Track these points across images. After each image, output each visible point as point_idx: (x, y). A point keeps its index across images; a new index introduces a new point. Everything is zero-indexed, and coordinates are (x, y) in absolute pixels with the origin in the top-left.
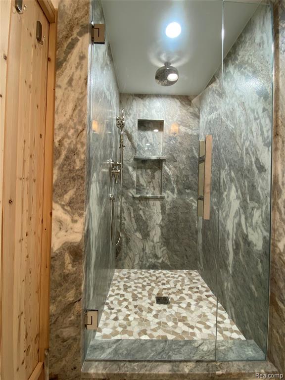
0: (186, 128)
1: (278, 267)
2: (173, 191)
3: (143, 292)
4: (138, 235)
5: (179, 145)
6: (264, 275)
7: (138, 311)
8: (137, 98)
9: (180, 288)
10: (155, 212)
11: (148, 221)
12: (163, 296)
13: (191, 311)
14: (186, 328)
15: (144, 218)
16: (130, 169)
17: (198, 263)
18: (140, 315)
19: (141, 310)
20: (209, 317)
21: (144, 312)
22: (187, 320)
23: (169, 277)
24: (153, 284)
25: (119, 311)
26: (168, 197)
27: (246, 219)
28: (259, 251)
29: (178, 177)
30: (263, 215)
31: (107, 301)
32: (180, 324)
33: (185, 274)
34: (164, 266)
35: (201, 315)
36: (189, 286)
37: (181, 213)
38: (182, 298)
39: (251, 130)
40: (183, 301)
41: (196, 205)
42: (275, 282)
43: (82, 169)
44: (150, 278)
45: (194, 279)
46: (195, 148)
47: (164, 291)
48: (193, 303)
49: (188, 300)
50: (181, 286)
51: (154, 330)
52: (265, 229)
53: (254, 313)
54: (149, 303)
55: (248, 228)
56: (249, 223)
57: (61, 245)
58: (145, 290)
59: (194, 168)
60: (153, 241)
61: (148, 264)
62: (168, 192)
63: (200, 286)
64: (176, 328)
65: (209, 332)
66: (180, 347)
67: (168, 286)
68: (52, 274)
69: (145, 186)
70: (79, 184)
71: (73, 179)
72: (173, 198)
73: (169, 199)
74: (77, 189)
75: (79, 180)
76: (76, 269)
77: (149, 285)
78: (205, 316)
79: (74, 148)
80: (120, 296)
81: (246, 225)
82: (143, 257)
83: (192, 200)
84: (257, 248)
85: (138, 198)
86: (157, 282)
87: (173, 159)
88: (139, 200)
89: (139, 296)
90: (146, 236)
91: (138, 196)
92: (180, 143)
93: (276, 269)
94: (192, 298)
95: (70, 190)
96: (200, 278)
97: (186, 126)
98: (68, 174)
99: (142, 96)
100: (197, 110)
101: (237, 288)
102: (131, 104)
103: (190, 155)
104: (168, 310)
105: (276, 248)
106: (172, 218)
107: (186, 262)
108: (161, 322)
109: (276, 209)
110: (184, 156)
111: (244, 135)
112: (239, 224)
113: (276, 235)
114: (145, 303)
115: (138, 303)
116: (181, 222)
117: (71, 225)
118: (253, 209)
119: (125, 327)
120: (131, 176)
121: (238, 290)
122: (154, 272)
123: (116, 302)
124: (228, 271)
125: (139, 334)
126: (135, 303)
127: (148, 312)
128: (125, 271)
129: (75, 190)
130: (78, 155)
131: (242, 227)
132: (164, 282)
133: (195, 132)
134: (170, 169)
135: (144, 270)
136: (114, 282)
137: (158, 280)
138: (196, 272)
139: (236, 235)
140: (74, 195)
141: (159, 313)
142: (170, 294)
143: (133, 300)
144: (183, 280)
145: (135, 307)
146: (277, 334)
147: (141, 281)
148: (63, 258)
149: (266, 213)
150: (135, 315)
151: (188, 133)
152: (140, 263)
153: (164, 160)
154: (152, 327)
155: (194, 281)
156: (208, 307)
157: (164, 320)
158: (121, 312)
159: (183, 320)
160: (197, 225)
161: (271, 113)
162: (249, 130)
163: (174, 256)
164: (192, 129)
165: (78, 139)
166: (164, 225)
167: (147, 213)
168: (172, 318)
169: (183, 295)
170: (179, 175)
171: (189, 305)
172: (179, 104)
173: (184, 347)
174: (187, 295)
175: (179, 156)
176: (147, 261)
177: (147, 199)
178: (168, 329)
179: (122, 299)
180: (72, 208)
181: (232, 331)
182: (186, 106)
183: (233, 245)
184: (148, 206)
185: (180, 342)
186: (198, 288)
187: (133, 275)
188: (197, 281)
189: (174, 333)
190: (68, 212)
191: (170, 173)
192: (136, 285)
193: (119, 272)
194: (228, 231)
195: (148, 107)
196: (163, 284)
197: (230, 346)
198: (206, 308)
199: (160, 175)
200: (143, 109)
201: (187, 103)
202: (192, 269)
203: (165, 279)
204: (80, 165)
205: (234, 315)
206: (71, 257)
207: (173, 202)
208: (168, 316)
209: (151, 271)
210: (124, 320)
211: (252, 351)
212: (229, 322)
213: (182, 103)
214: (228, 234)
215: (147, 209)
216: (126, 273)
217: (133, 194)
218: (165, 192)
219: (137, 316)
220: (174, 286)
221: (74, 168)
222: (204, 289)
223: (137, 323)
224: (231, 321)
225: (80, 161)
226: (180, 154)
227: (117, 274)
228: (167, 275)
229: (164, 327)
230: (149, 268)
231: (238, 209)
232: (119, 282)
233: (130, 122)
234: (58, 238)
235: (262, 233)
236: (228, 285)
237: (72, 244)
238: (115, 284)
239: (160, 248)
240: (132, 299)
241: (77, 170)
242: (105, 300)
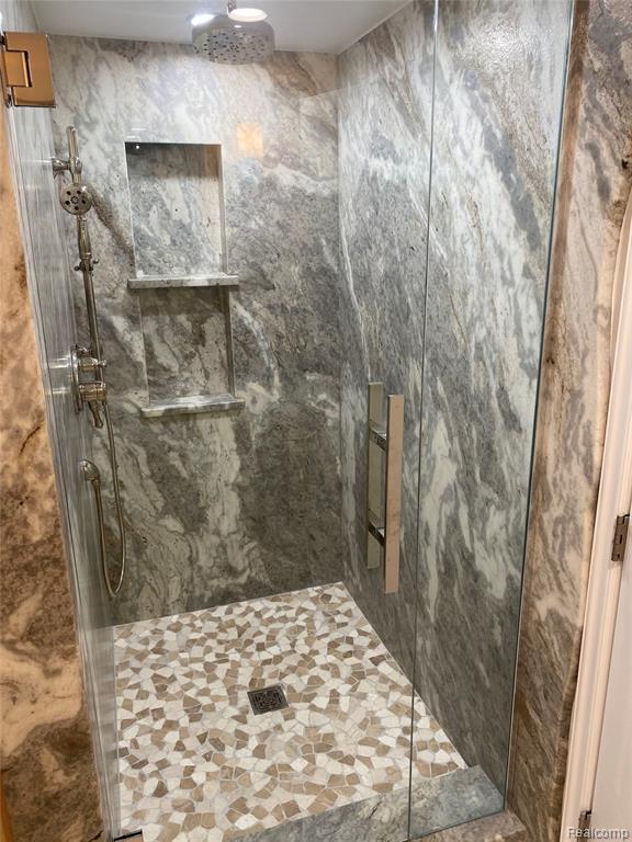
0: (298, 173)
1: (534, 647)
2: (266, 381)
3: (211, 686)
4: (172, 523)
5: (279, 233)
6: (505, 650)
7: (213, 749)
8: (112, 56)
9: (306, 650)
10: (218, 450)
11: (200, 481)
12: (267, 685)
13: (342, 713)
14: (336, 768)
15: (184, 474)
16: (120, 323)
17: (345, 564)
18: (220, 761)
19: (219, 746)
20: (384, 723)
21: (227, 747)
22: (336, 744)
23: (271, 620)
24: (234, 655)
25: (163, 764)
26: (254, 401)
27: (471, 516)
28: (498, 600)
29: (280, 337)
30: (510, 527)
31: (122, 744)
32: (321, 758)
33: (314, 600)
34: (254, 590)
35: (365, 719)
36: (327, 640)
37: (296, 441)
38: (316, 681)
39: (492, 302)
40: (318, 691)
41: (337, 415)
42: (527, 672)
43: (50, 540)
44: (222, 636)
45: (339, 612)
46: (326, 239)
47: (268, 669)
48: (344, 689)
49: (332, 683)
50: (308, 642)
51: (264, 794)
52: (511, 559)
53: (482, 717)
54: (234, 717)
55: (476, 540)
56: (477, 529)
57: (23, 737)
58: (216, 678)
59: (326, 303)
60: (217, 533)
61: (208, 594)
62: (255, 387)
63: (354, 634)
64: (313, 772)
65: (386, 762)
66: (333, 829)
67: (274, 651)
68: (13, 805)
69: (175, 367)
70: (50, 580)
71: (30, 569)
72: (270, 403)
73: (259, 408)
74: (45, 595)
75: (49, 570)
76: (78, 777)
77: (222, 659)
78: (375, 720)
79: (15, 486)
80: (150, 717)
81: (471, 532)
82: (192, 579)
83: (325, 401)
84: (493, 592)
85: (158, 418)
86: (242, 645)
87: (259, 279)
88: (164, 423)
89: (205, 701)
90: (195, 520)
91: (159, 409)
92: (280, 225)
93: (529, 648)
94: (339, 677)
95: (26, 598)
96: (352, 605)
97: (298, 167)
98: (11, 560)
99: (131, 49)
100: (327, 107)
101: (446, 657)
102: (92, 82)
103: (311, 264)
104: (286, 725)
105: (531, 609)
106: (269, 461)
107: (313, 566)
108: (273, 766)
109: (538, 530)
110: (296, 270)
111: (473, 303)
112: (454, 522)
113: (533, 584)
114: (223, 720)
115: (206, 724)
116: (295, 468)
117: (45, 683)
118: (488, 502)
119: (191, 808)
120: (123, 348)
121: (449, 663)
122: (229, 612)
123: (145, 741)
124: (425, 616)
125: (231, 816)
126: (198, 728)
127: (239, 747)
128: (143, 628)
129: (40, 596)
130: (32, 502)
131: (461, 531)
132: (261, 639)
133: (325, 186)
134: (254, 314)
135: (197, 613)
136: (121, 675)
137: (245, 636)
138: (340, 587)
139: (447, 540)
140: (38, 609)
141: (265, 743)
142: (283, 675)
143: (191, 721)
144: (310, 620)
145: (202, 739)
146: (525, 766)
147: (197, 651)
148: (37, 763)
149: (516, 527)
150: (206, 763)
151: (302, 191)
152: (185, 595)
153: (235, 288)
154: (258, 787)
155: (338, 619)
156: (379, 692)
157: (281, 757)
158: (169, 765)
159: (326, 744)
160: (339, 467)
161: (543, 293)
162: (487, 298)
163: (281, 559)
164: (314, 176)
165: (25, 458)
166: (247, 482)
167: (194, 458)
168: (300, 746)
169: (315, 671)
170: (284, 332)
171: (334, 696)
172: (268, 84)
173: (342, 827)
174: (325, 667)
175: (279, 269)
176: (206, 587)
177: (187, 415)
178: (296, 780)
179: (159, 725)
180: (39, 643)
181: (436, 747)
182: (293, 90)
183: (438, 561)
184: (194, 434)
185: (330, 815)
186: (350, 640)
187: (169, 636)
188: (346, 619)
189: (312, 788)
190: (30, 655)
191: (256, 327)
192: (186, 670)
193: (126, 636)
194: (427, 525)
195: (157, 94)
196: (261, 647)
197: (435, 794)
198: (376, 696)
199: (222, 328)
200: (144, 103)
201: (294, 80)
202: (330, 581)
203: (262, 629)
204: (44, 528)
205: (438, 709)
206: (59, 754)
207: (271, 413)
208: (289, 744)
209: (220, 611)
210: (181, 786)
211: (477, 795)
212: (428, 726)
213: (278, 84)
214: (427, 532)
215: (191, 445)
216: (147, 633)
217: (140, 404)
218: (243, 387)
219: (212, 767)
220: (289, 648)
221: (25, 540)
222: (365, 641)
223: (218, 785)
224: (431, 720)
225: (40, 517)
226: (283, 264)
227: (121, 643)
228: (266, 616)
229: (286, 777)
230: (213, 603)
231: (452, 484)
232: (136, 671)
233: (96, 153)
234: (12, 723)
235: (506, 566)
236: (426, 644)
237: (55, 727)
238: (128, 679)
239: (242, 547)
240: (187, 719)
241: (36, 546)
242: (115, 740)
